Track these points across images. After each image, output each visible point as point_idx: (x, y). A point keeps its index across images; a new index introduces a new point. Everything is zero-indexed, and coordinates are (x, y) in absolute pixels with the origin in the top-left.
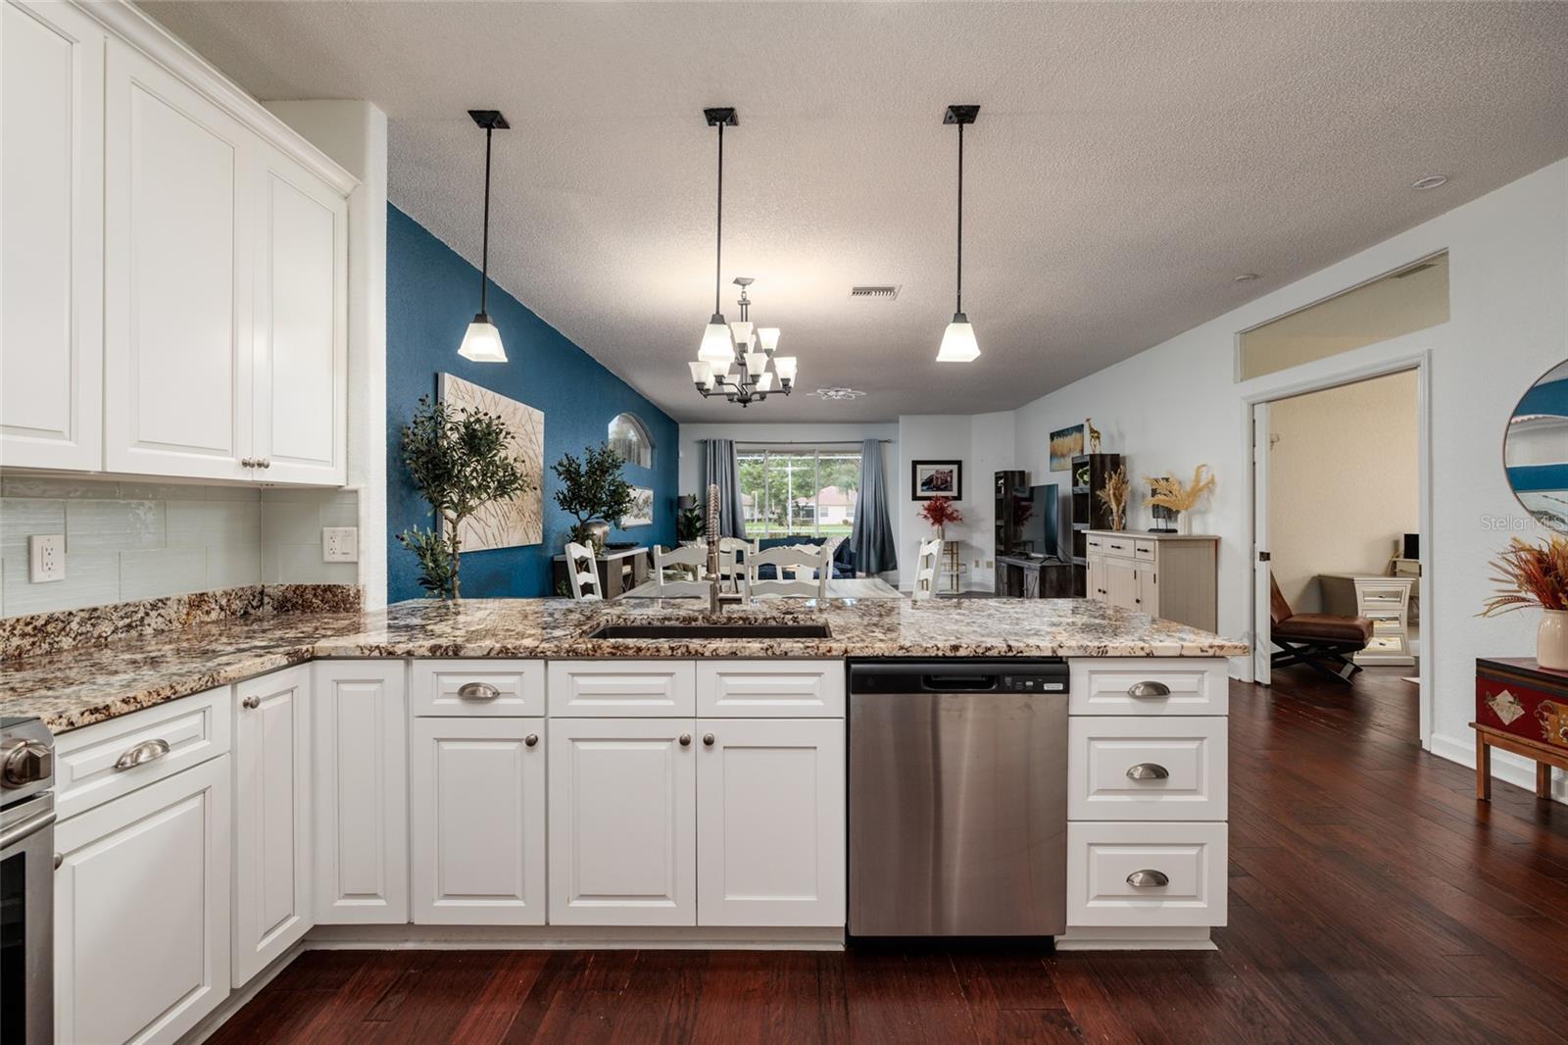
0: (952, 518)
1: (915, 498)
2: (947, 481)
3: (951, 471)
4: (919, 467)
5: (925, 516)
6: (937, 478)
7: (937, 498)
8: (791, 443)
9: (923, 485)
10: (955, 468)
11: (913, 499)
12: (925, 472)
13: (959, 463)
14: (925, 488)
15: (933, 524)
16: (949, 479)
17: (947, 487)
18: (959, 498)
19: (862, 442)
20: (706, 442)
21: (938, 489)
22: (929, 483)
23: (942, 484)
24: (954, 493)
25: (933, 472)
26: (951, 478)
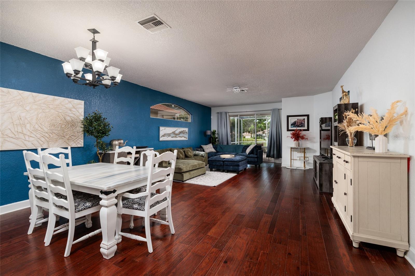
0: (303, 138)
1: (288, 130)
2: (302, 123)
3: (304, 119)
4: (290, 118)
5: (291, 137)
6: (298, 122)
7: (296, 130)
8: (247, 112)
9: (292, 125)
10: (306, 118)
11: (287, 131)
12: (292, 120)
13: (308, 116)
14: (292, 126)
15: (294, 140)
16: (303, 122)
17: (302, 125)
18: (308, 130)
19: (271, 110)
20: (218, 113)
21: (298, 126)
22: (294, 124)
23: (300, 124)
24: (306, 128)
25: (296, 120)
26: (304, 122)
